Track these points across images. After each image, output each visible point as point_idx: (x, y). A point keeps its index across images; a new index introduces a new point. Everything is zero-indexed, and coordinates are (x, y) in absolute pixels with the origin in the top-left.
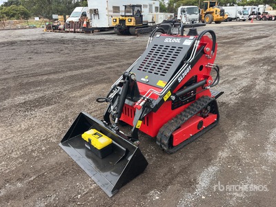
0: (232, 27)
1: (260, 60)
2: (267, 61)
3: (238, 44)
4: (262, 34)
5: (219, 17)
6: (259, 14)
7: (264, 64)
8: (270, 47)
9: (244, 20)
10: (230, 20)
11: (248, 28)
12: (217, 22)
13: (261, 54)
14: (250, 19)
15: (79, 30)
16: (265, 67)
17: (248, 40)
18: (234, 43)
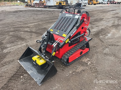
0: (101, 6)
1: (115, 17)
2: (117, 17)
3: (106, 12)
4: (113, 9)
5: (96, 2)
6: (111, 1)
7: (116, 18)
8: (117, 13)
9: (105, 4)
10: (99, 3)
11: (108, 7)
12: (95, 4)
13: (114, 15)
14: (107, 3)
15: (41, 6)
16: (117, 19)
17: (109, 11)
18: (104, 12)
